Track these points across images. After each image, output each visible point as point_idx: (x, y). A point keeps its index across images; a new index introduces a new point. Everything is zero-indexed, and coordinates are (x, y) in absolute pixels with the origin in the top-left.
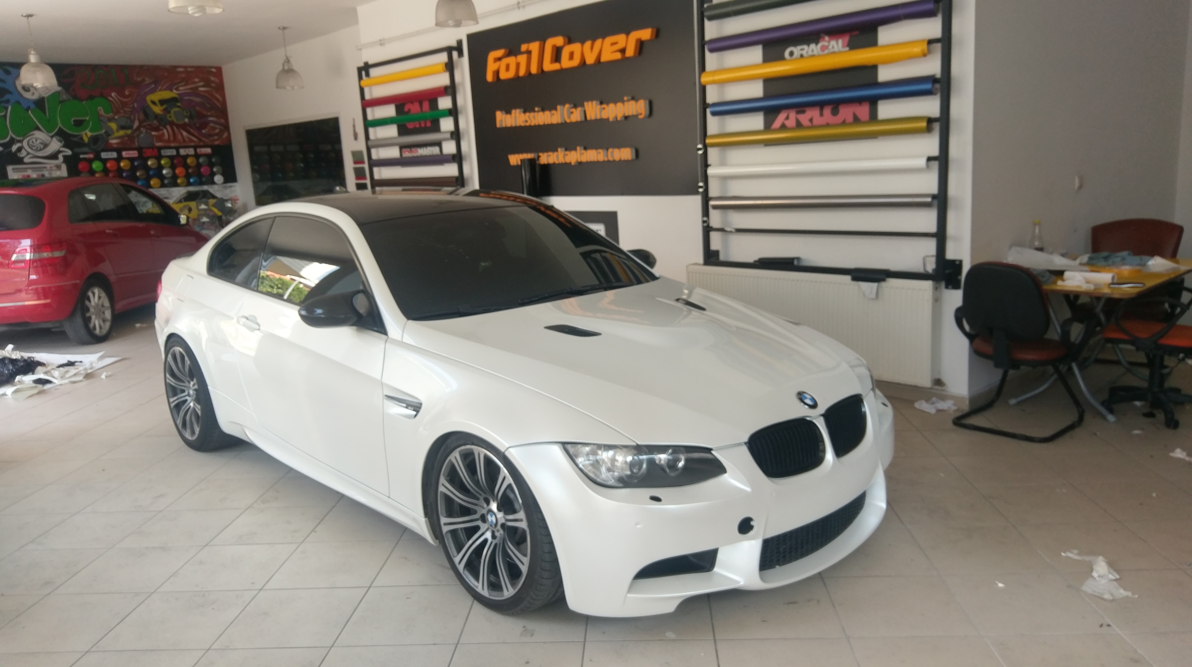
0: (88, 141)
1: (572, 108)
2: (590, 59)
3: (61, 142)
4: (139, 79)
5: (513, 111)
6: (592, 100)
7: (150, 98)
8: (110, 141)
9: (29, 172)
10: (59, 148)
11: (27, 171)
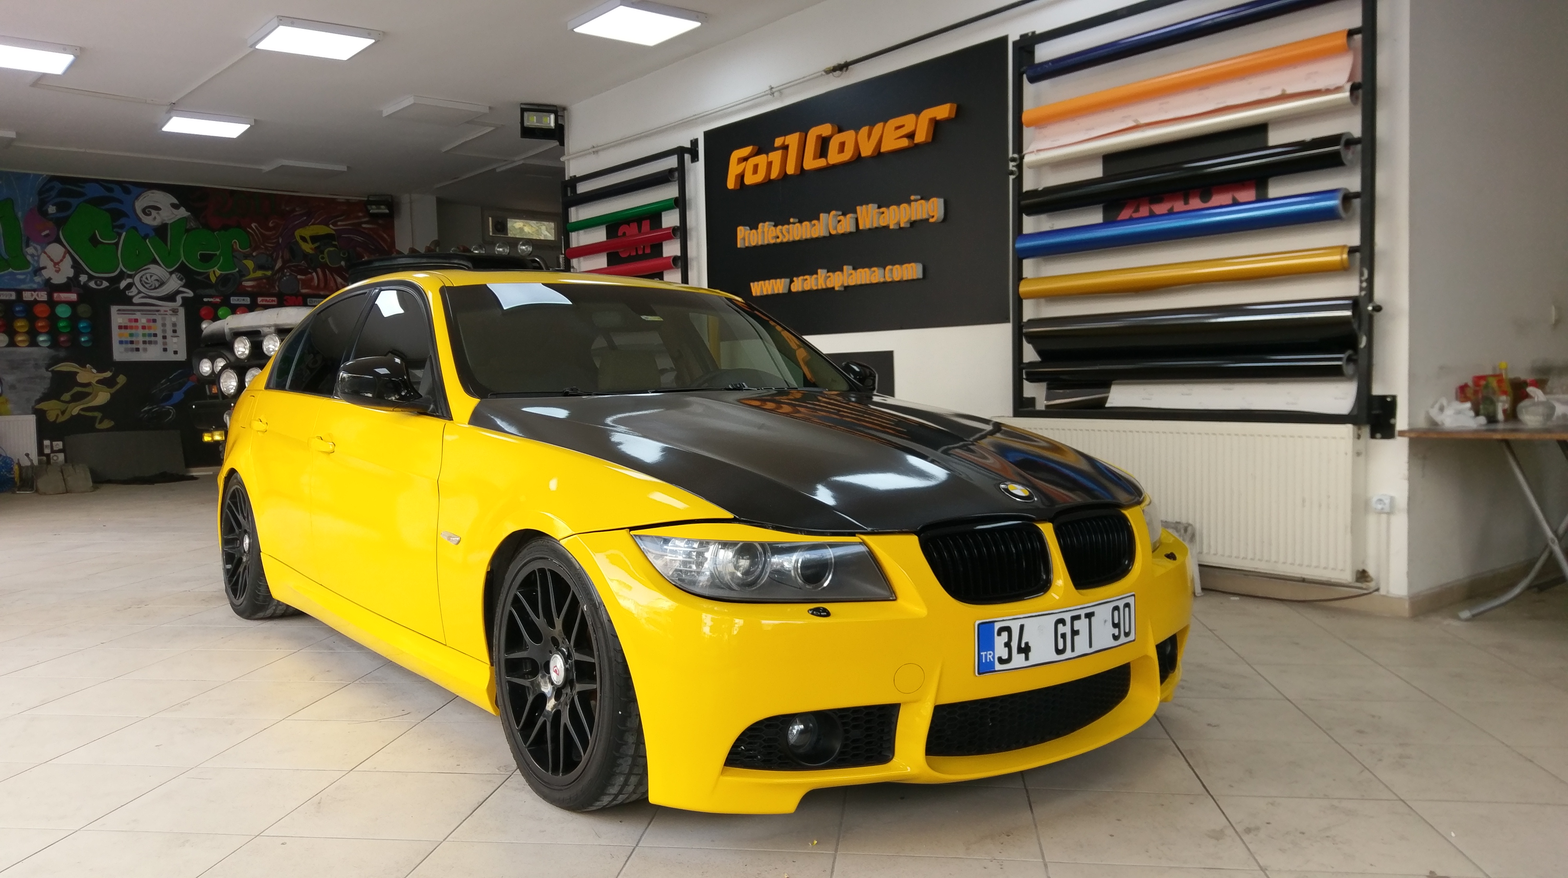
0: (216, 282)
1: (840, 215)
2: (867, 151)
3: (181, 280)
4: (287, 209)
5: (760, 225)
6: (867, 204)
7: (298, 233)
8: (243, 283)
9: (138, 315)
10: (179, 288)
11: (135, 314)
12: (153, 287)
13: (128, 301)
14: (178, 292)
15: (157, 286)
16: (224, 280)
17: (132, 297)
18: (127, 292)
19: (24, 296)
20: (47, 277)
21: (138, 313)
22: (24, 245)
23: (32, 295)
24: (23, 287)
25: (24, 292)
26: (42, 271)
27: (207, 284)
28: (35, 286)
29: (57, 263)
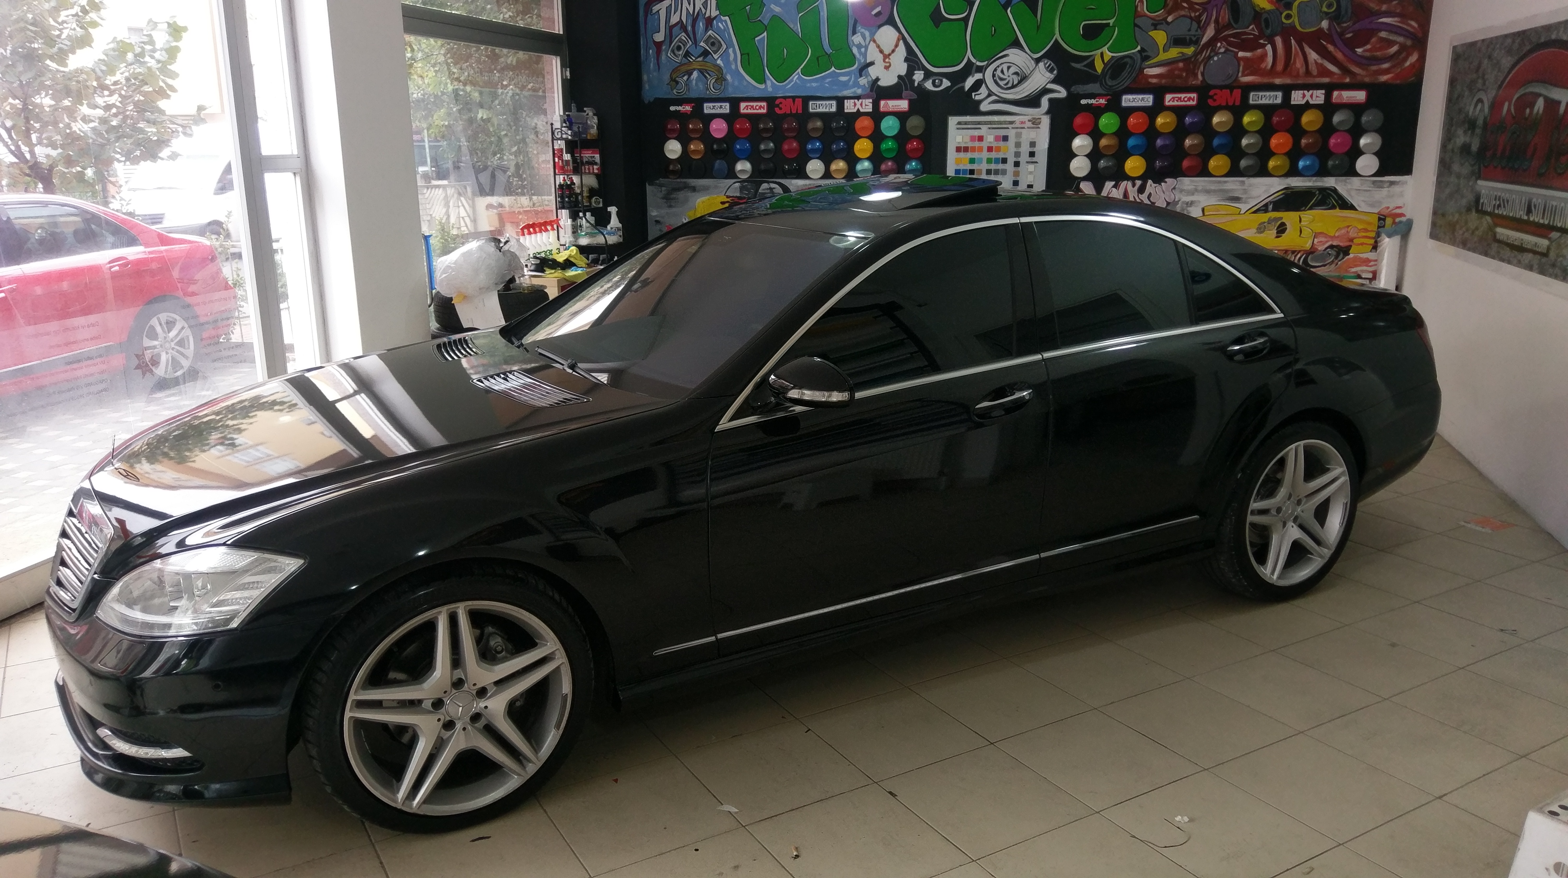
0: (1104, 70)
8: (1145, 71)
9: (984, 131)
10: (1046, 85)
11: (980, 128)
12: (1010, 85)
13: (973, 109)
14: (1045, 91)
15: (1016, 82)
16: (1116, 67)
17: (980, 102)
18: (973, 94)
19: (846, 107)
20: (874, 78)
21: (984, 128)
22: (850, 32)
23: (855, 105)
24: (846, 93)
25: (846, 101)
26: (870, 69)
27: (1089, 76)
28: (859, 91)
29: (890, 55)
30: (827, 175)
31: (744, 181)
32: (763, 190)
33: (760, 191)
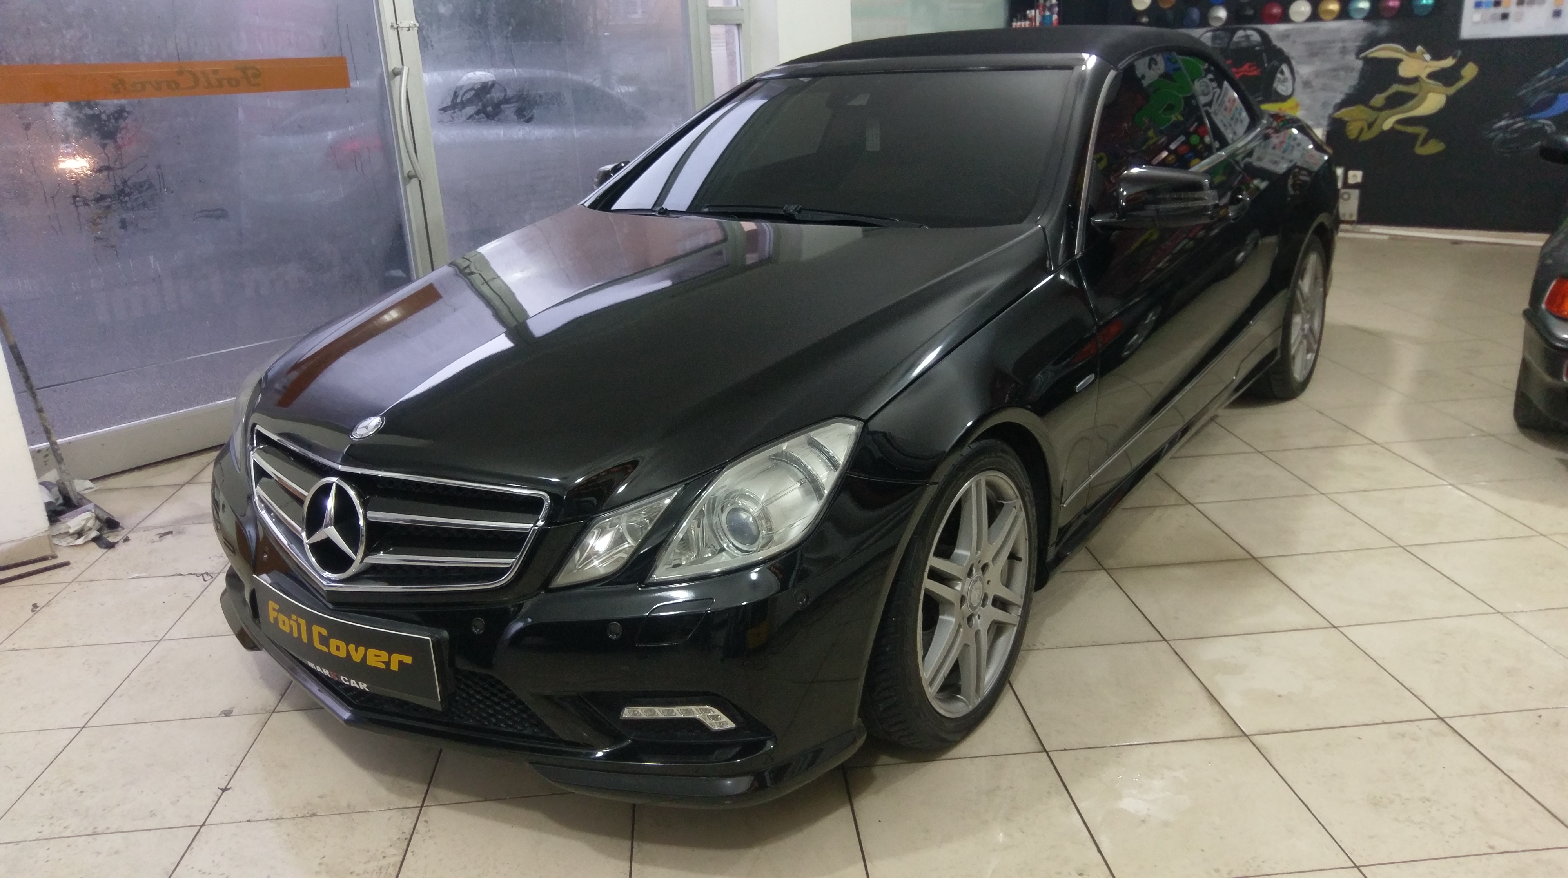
30: (1315, 16)
31: (1218, 29)
32: (1239, 37)
33: (1235, 39)
